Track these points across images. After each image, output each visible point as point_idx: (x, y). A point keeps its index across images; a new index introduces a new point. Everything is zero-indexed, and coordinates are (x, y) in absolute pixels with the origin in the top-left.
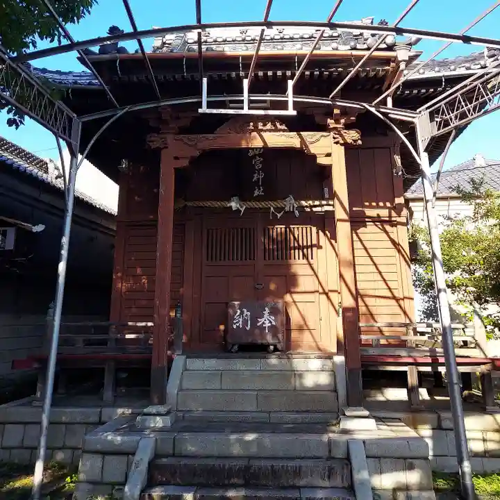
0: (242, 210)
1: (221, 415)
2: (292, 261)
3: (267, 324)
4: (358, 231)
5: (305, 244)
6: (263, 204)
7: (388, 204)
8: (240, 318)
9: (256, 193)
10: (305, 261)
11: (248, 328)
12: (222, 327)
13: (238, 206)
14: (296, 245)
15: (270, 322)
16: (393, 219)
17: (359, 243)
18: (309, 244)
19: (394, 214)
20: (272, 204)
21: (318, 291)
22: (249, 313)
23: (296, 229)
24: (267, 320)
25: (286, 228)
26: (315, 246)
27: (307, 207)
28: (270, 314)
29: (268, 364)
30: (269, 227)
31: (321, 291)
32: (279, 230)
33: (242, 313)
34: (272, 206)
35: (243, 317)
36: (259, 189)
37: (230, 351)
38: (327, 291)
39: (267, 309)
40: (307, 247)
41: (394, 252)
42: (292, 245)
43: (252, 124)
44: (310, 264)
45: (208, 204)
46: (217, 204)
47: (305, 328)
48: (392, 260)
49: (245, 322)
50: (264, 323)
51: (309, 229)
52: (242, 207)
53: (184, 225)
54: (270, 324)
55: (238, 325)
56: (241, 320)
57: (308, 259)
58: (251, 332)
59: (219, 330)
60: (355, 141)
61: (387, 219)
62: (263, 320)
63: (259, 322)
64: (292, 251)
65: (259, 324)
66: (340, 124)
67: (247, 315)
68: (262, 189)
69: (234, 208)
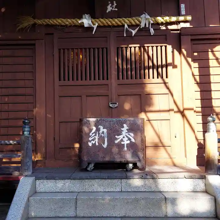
0: (95, 27)
2: (147, 80)
3: (126, 142)
4: (214, 49)
5: (160, 63)
6: (116, 21)
8: (95, 135)
9: (109, 9)
10: (160, 80)
11: (105, 146)
12: (77, 145)
13: (90, 22)
14: (151, 64)
15: (129, 139)
18: (164, 63)
20: (126, 21)
21: (173, 110)
22: (105, 130)
23: (150, 48)
24: (125, 137)
25: (140, 48)
26: (170, 64)
27: (162, 24)
28: (129, 130)
29: (130, 185)
30: (123, 46)
31: (176, 109)
32: (133, 49)
33: (98, 130)
34: (126, 22)
35: (99, 134)
36: (113, 4)
37: (86, 170)
38: (182, 109)
39: (125, 125)
40: (162, 66)
42: (146, 64)
44: (165, 83)
45: (59, 21)
46: (69, 22)
47: (160, 145)
49: (101, 139)
50: (122, 140)
51: (163, 48)
52: (94, 24)
53: (34, 45)
54: (129, 142)
55: (94, 142)
56: (97, 137)
57: (162, 77)
58: (108, 150)
59: (74, 148)
62: (121, 137)
63: (116, 139)
64: (147, 71)
65: (116, 142)
67: (103, 133)
68: (115, 4)
69: (86, 25)
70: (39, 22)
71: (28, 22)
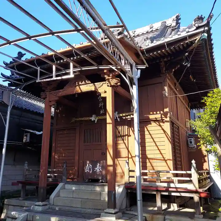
0: (96, 120)
1: (67, 208)
4: (147, 126)
5: (123, 135)
7: (162, 112)
8: (88, 167)
9: (101, 112)
10: (123, 142)
11: (91, 172)
13: (94, 118)
14: (119, 135)
15: (99, 169)
16: (163, 119)
17: (147, 132)
19: (163, 116)
22: (91, 166)
24: (98, 169)
28: (100, 166)
33: (89, 165)
37: (85, 182)
39: (98, 164)
40: (124, 136)
41: (164, 135)
43: (77, 83)
44: (125, 143)
46: (87, 119)
48: (162, 139)
49: (90, 169)
51: (124, 127)
54: (99, 171)
55: (87, 171)
58: (92, 174)
60: (116, 84)
61: (160, 119)
62: (96, 169)
64: (117, 138)
66: (110, 76)
67: (90, 167)
68: (103, 110)
69: (92, 120)
70: (77, 119)
71: (74, 120)
